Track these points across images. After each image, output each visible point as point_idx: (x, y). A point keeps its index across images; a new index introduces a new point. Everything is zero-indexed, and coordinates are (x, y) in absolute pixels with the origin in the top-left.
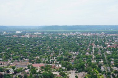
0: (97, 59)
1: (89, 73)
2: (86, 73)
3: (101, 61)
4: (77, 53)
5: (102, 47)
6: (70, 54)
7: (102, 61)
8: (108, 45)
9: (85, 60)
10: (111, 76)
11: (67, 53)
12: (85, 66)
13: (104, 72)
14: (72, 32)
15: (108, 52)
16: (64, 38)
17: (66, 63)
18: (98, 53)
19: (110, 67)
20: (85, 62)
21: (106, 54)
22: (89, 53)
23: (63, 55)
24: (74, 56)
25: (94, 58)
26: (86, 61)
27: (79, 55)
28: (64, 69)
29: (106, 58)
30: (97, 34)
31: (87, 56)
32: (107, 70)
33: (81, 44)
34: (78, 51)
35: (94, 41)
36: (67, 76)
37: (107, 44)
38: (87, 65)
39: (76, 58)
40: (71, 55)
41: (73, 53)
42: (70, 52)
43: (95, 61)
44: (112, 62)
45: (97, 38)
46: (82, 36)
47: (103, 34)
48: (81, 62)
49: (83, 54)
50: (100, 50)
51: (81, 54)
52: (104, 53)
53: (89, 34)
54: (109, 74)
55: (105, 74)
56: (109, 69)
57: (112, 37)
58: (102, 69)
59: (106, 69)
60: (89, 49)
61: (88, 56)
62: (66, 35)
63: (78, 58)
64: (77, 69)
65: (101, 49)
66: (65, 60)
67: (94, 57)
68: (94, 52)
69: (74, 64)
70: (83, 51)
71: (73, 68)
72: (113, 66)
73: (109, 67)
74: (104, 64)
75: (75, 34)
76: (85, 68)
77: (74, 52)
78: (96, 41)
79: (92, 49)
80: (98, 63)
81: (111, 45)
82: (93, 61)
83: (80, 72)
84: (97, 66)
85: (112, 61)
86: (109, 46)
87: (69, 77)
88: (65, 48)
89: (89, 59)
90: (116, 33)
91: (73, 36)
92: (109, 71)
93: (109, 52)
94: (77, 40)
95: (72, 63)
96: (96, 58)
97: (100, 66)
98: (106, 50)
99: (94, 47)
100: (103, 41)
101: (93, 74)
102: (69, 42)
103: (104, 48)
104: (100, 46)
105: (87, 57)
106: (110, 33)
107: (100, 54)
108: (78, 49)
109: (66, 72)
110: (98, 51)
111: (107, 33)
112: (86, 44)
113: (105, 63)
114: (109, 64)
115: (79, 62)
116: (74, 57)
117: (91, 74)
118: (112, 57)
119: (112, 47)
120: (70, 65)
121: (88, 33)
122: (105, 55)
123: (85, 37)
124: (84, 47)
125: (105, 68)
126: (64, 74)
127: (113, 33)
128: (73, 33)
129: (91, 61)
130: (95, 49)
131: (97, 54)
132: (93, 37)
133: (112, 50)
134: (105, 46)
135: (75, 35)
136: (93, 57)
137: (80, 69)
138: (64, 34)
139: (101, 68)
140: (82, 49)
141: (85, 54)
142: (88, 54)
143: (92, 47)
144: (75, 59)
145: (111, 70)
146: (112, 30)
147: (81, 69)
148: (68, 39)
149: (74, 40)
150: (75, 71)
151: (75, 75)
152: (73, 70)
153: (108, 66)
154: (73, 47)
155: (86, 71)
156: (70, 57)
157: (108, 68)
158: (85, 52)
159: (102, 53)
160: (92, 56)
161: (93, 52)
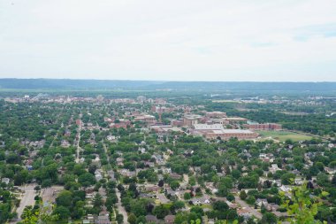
0: (88, 154)
1: (68, 188)
2: (62, 188)
3: (94, 158)
4: (41, 144)
5: (98, 127)
6: (22, 145)
7: (97, 159)
8: (110, 123)
9: (58, 157)
10: (117, 189)
11: (14, 144)
12: (60, 173)
13: (102, 181)
14: (27, 94)
15: (110, 138)
16: (7, 108)
17: (13, 168)
18: (89, 140)
19: (115, 171)
20: (58, 164)
21: (105, 142)
22: (70, 142)
23: (6, 149)
24: (32, 150)
25: (80, 153)
26: (60, 161)
27: (45, 146)
28: (7, 182)
29: (106, 151)
30: (87, 99)
31: (63, 149)
32: (109, 178)
33: (50, 122)
34: (43, 138)
35: (81, 115)
36: (14, 198)
37: (110, 120)
38: (63, 169)
39: (39, 154)
40: (25, 150)
41: (32, 144)
42: (23, 142)
43: (83, 159)
44: (118, 159)
45: (88, 108)
46: (53, 103)
47: (100, 98)
48: (49, 163)
49: (55, 145)
50: (93, 134)
51: (51, 146)
52: (103, 141)
53: (69, 100)
54: (112, 185)
55: (104, 187)
56: (113, 176)
57: (120, 104)
58: (98, 176)
59: (106, 175)
60: (68, 132)
61: (67, 149)
62: (14, 101)
63: (41, 154)
64: (39, 180)
65: (96, 132)
66: (11, 160)
67: (79, 149)
68: (81, 139)
69: (33, 168)
70: (56, 137)
71: (31, 178)
72: (120, 167)
73: (111, 171)
74: (102, 164)
75: (36, 99)
76: (60, 176)
77: (34, 141)
78: (85, 114)
79: (76, 132)
80: (89, 162)
81: (117, 122)
82: (77, 161)
83: (46, 186)
84: (87, 170)
85: (118, 156)
86: (112, 124)
87: (19, 201)
88: (9, 133)
89: (69, 154)
90: (127, 97)
91: (31, 104)
92: (113, 179)
93: (114, 137)
94: (42, 114)
95: (27, 167)
96: (85, 153)
97: (92, 171)
98: (107, 134)
99: (81, 127)
100: (101, 115)
101: (76, 189)
102: (20, 119)
103: (104, 129)
104: (95, 125)
105: (64, 152)
106: (116, 96)
107: (93, 143)
108: (42, 133)
109: (13, 190)
110: (89, 136)
111: (108, 96)
112: (61, 121)
113: (104, 163)
114: (113, 163)
115: (44, 164)
116: (34, 153)
117: (72, 188)
118: (119, 149)
119: (119, 126)
120: (22, 172)
121: (66, 97)
122: (104, 145)
123: (61, 106)
124: (57, 129)
125: (103, 174)
126: (7, 195)
127: (123, 97)
128: (32, 96)
129: (72, 160)
130: (82, 132)
131: (86, 143)
132: (77, 106)
133: (120, 133)
134: (104, 126)
135: (35, 102)
136: (78, 151)
137: (47, 180)
138: (7, 99)
139: (94, 175)
140: (53, 134)
141: (60, 144)
142: (65, 144)
143: (76, 129)
144: (36, 157)
145: (117, 176)
146: (120, 90)
147: (49, 180)
148: (18, 110)
149: (34, 112)
150: (35, 186)
151: (35, 195)
152: (29, 182)
153: (109, 169)
154: (31, 130)
155: (61, 184)
156: (23, 152)
157: (111, 173)
158: (59, 139)
159: (98, 140)
160: (76, 149)
161: (77, 139)
